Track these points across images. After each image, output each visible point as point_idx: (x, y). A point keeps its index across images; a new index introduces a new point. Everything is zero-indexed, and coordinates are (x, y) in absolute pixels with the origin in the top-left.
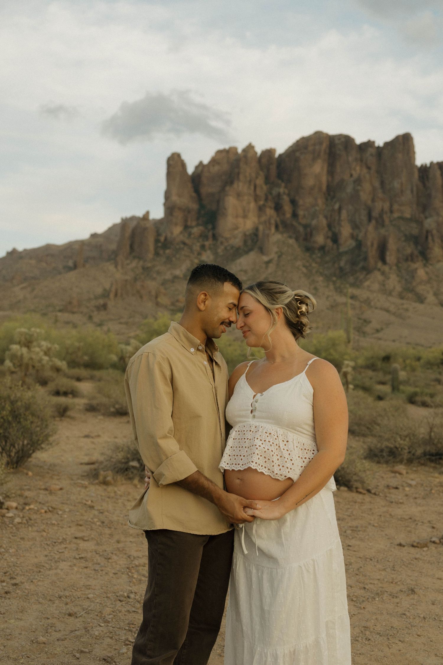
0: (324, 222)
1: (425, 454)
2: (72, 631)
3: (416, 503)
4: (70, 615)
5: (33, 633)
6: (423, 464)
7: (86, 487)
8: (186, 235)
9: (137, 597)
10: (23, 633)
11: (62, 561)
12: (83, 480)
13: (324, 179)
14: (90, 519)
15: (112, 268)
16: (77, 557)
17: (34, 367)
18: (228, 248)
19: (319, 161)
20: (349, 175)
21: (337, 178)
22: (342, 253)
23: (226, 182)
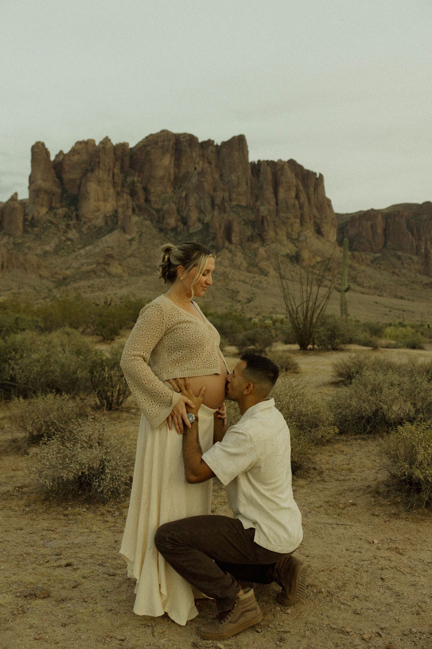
0: (174, 207)
8: (52, 215)
13: (172, 171)
18: (92, 227)
19: (168, 155)
20: (193, 169)
21: (183, 171)
22: (192, 233)
23: (87, 170)
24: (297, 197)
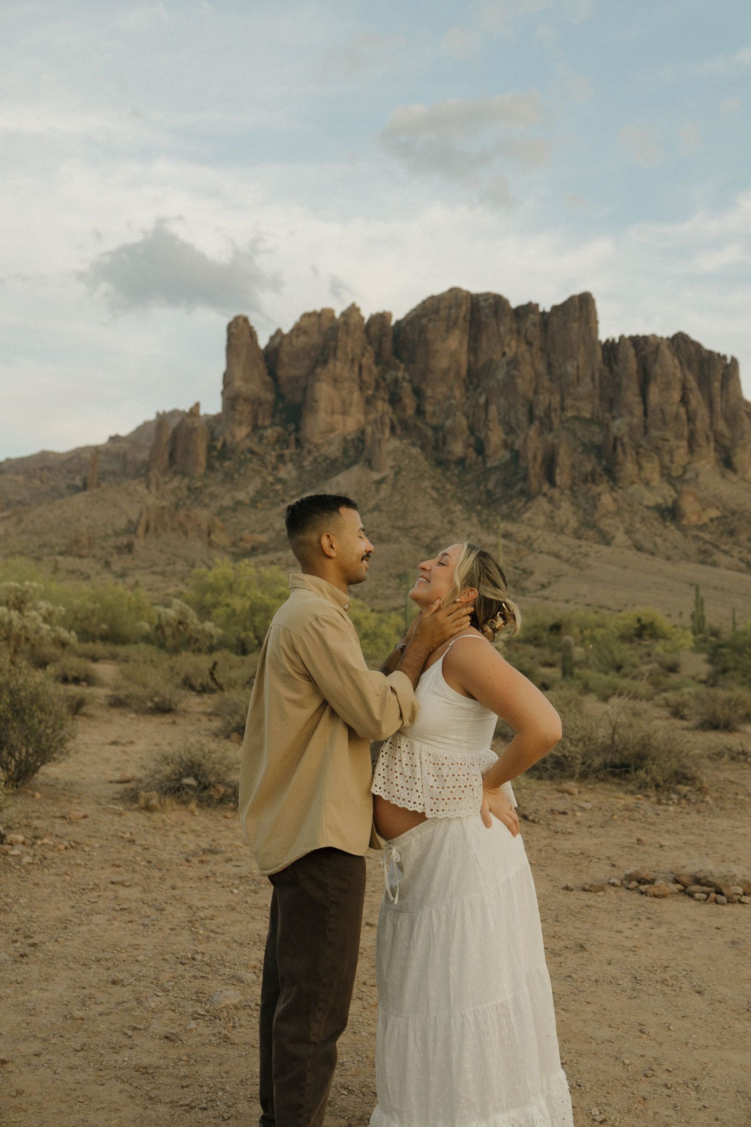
0: (464, 422)
1: (605, 765)
2: (118, 1004)
3: (591, 833)
4: (114, 983)
5: (65, 1006)
6: (603, 780)
7: (121, 814)
8: (256, 439)
9: (205, 959)
10: (51, 1007)
11: (96, 913)
12: (116, 805)
13: (463, 359)
14: (130, 858)
15: (141, 488)
16: (118, 908)
17: (27, 639)
18: (320, 460)
19: (457, 332)
20: (501, 354)
21: (483, 358)
22: (490, 469)
23: (317, 361)
24: (684, 401)
